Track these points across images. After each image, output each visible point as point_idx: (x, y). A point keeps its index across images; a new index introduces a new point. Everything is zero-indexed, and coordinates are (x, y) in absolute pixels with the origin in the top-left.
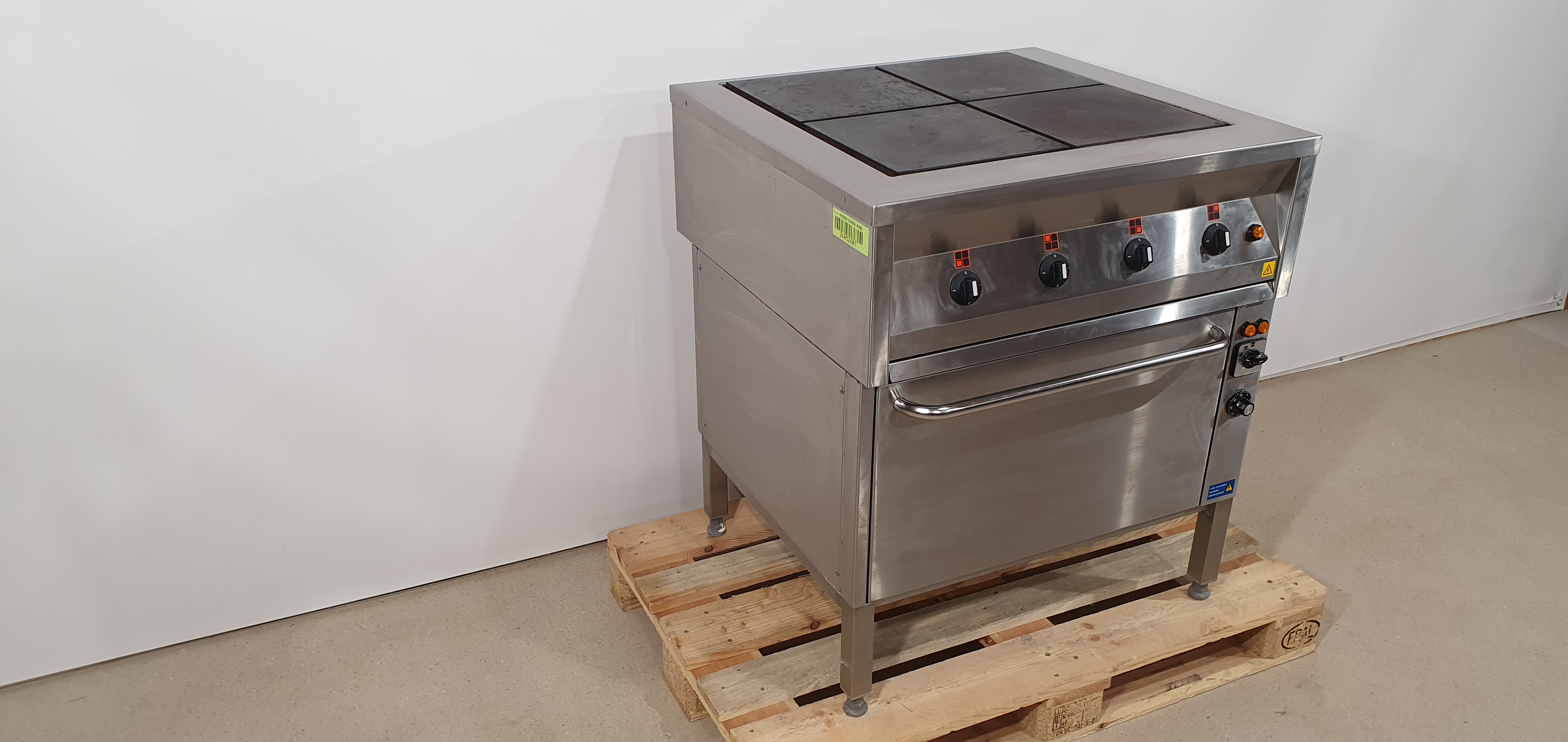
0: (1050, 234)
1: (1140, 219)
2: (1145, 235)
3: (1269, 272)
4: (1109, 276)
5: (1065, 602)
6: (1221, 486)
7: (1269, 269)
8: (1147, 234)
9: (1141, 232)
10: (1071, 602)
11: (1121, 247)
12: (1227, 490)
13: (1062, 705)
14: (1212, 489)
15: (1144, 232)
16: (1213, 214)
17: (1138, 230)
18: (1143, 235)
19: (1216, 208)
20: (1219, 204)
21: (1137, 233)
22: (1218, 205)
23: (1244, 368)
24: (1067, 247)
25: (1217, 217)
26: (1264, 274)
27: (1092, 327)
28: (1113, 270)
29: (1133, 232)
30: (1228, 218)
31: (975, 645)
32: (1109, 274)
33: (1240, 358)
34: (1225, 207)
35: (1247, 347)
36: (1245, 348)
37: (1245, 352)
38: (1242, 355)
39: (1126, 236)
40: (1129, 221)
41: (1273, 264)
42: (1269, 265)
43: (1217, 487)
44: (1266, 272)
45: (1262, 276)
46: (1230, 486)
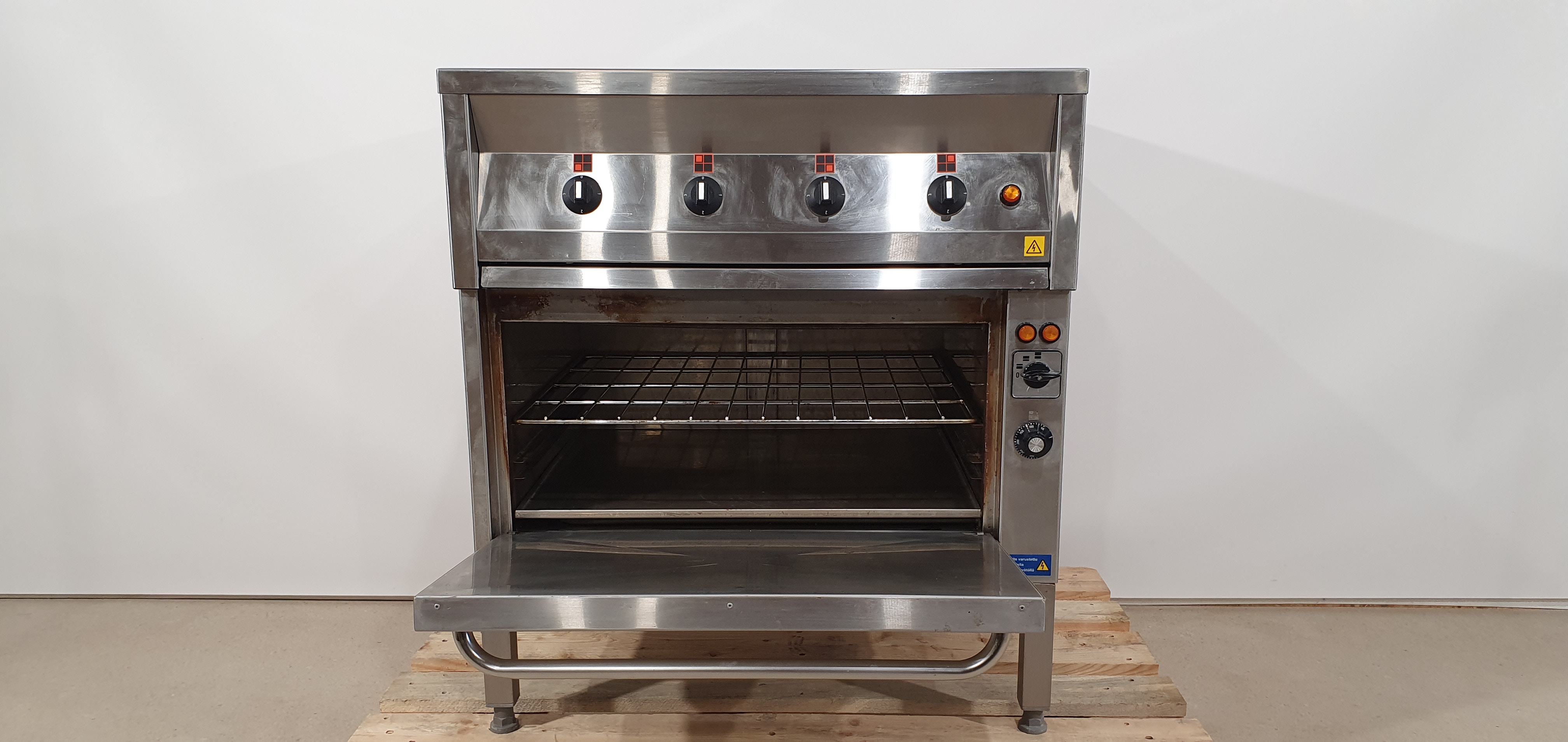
0: (704, 154)
1: (833, 156)
2: (839, 176)
3: (1037, 250)
4: (779, 215)
6: (1031, 560)
7: (1036, 246)
8: (842, 175)
9: (833, 171)
11: (802, 185)
12: (1040, 568)
15: (836, 172)
16: (944, 164)
17: (829, 168)
18: (836, 175)
19: (950, 159)
20: (957, 154)
21: (827, 172)
22: (954, 155)
23: (1029, 387)
24: (725, 172)
25: (952, 168)
26: (1027, 253)
27: (761, 277)
28: (787, 209)
29: (821, 169)
30: (969, 172)
32: (780, 212)
33: (1019, 370)
34: (966, 159)
35: (1028, 357)
36: (1024, 357)
37: (1025, 364)
38: (1022, 368)
39: (810, 173)
40: (817, 156)
41: (1041, 240)
42: (1035, 241)
43: (1022, 560)
44: (1031, 250)
45: (1026, 255)
46: (1044, 564)
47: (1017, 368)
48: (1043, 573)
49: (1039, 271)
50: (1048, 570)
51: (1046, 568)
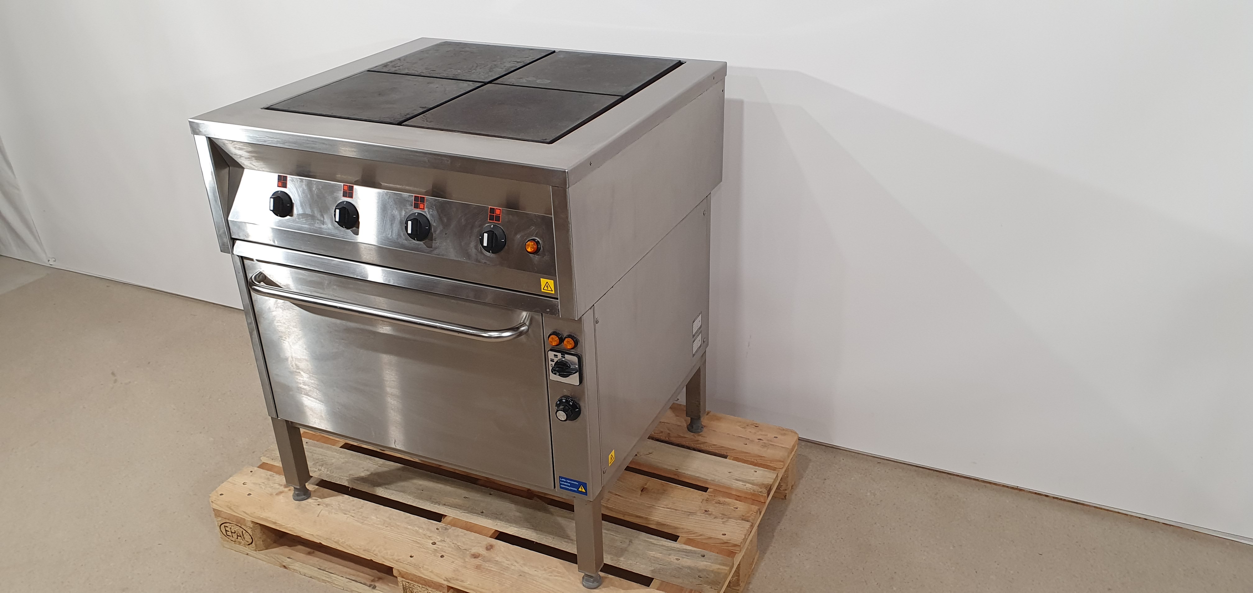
0: (349, 185)
1: (425, 198)
2: (427, 213)
4: (390, 235)
5: (511, 526)
6: (574, 483)
7: (548, 286)
8: (429, 212)
9: (424, 209)
10: (516, 529)
11: (404, 216)
12: (580, 489)
13: (407, 581)
14: (562, 480)
15: (426, 210)
16: (492, 215)
17: (422, 206)
18: (425, 212)
19: (498, 211)
20: (502, 209)
21: (420, 208)
22: (500, 209)
23: (558, 375)
25: (498, 219)
28: (395, 232)
29: (417, 206)
30: (509, 224)
31: (438, 517)
32: (390, 233)
33: (552, 363)
34: (507, 213)
35: (557, 356)
36: (554, 355)
37: (556, 360)
38: (554, 361)
39: (410, 208)
40: (415, 196)
41: (551, 283)
42: (547, 282)
43: (569, 481)
44: (546, 288)
45: (542, 290)
46: (582, 487)
47: (551, 361)
48: (581, 492)
49: (554, 302)
50: (585, 491)
51: (584, 490)
